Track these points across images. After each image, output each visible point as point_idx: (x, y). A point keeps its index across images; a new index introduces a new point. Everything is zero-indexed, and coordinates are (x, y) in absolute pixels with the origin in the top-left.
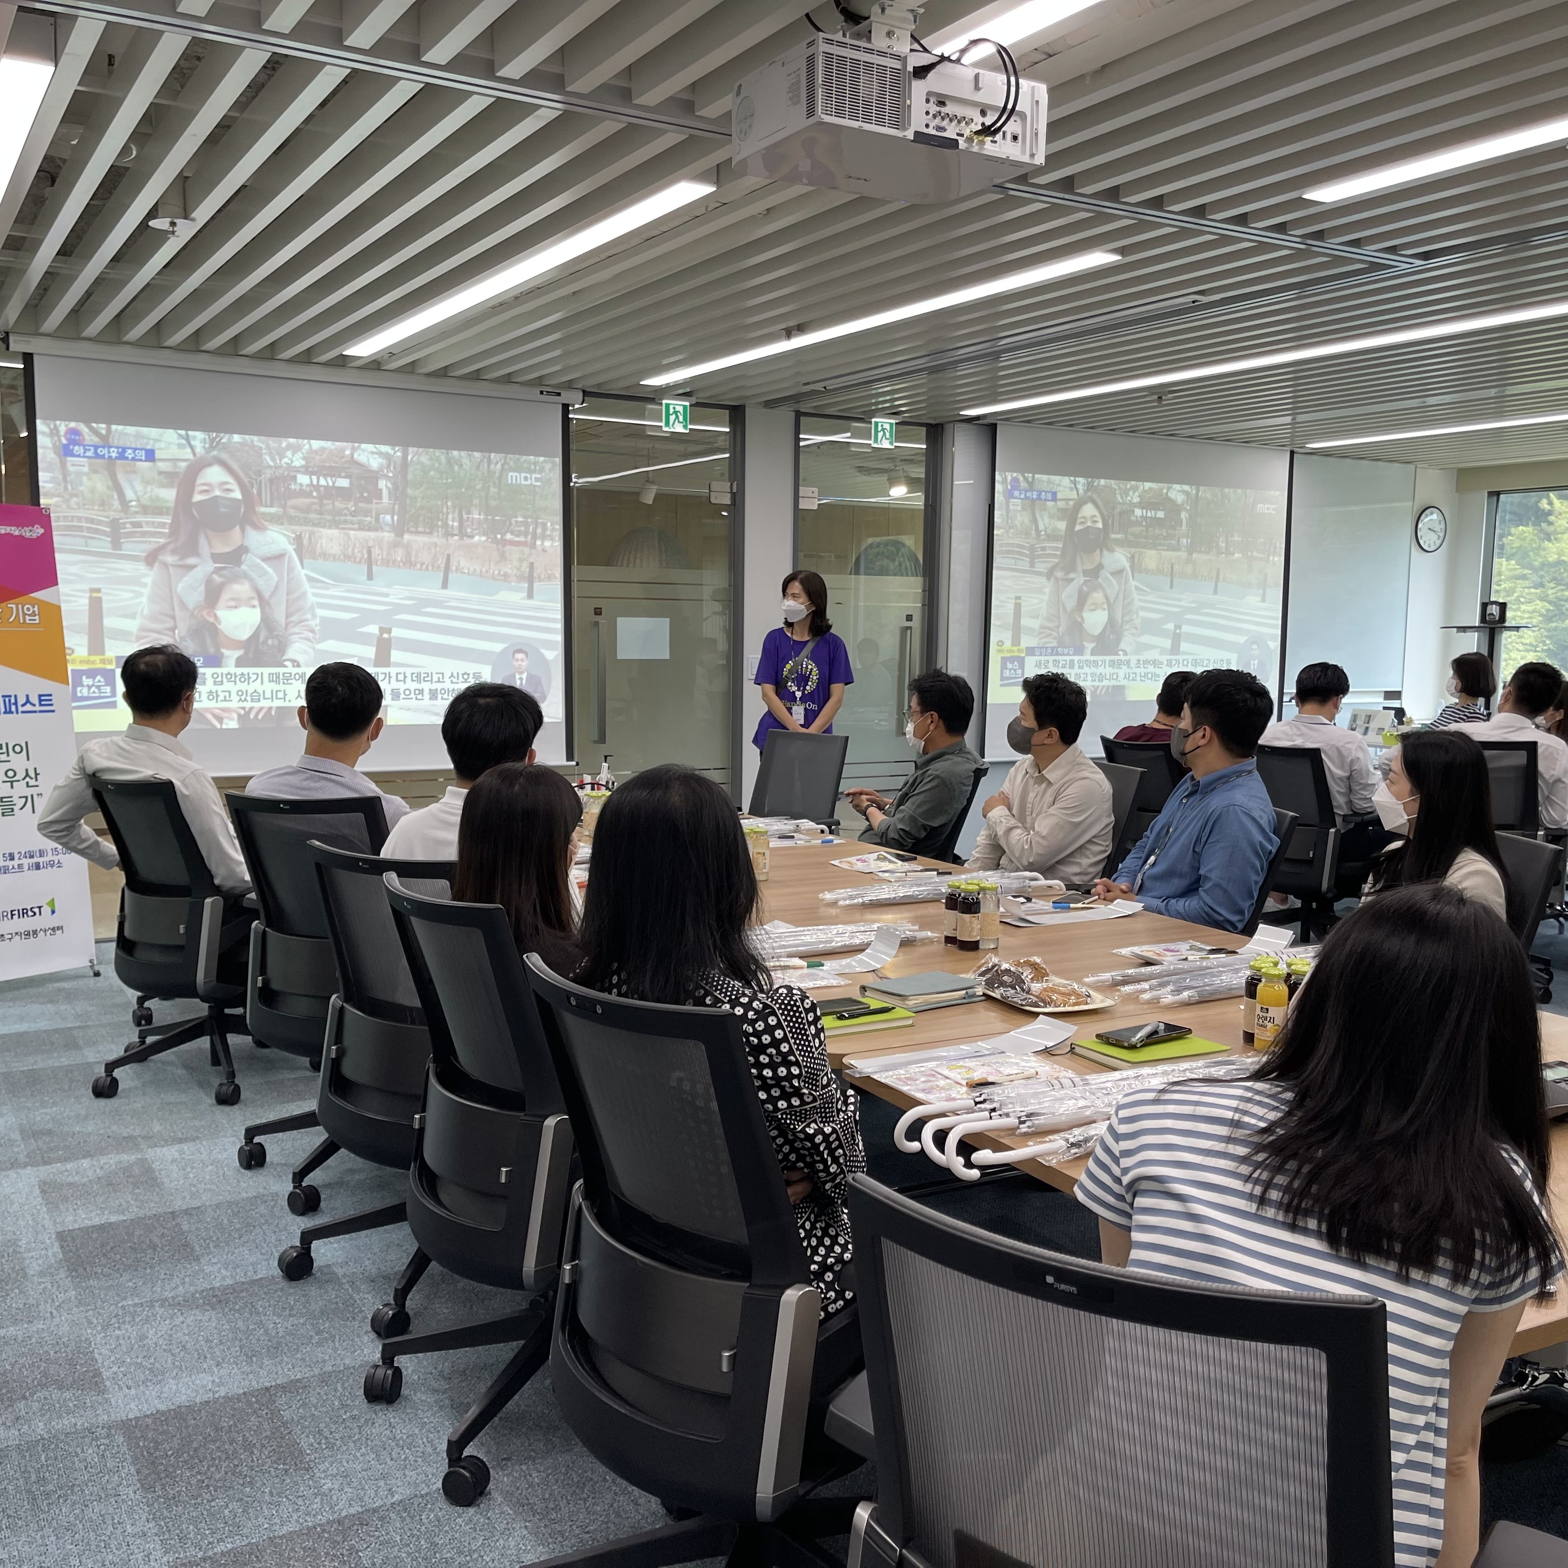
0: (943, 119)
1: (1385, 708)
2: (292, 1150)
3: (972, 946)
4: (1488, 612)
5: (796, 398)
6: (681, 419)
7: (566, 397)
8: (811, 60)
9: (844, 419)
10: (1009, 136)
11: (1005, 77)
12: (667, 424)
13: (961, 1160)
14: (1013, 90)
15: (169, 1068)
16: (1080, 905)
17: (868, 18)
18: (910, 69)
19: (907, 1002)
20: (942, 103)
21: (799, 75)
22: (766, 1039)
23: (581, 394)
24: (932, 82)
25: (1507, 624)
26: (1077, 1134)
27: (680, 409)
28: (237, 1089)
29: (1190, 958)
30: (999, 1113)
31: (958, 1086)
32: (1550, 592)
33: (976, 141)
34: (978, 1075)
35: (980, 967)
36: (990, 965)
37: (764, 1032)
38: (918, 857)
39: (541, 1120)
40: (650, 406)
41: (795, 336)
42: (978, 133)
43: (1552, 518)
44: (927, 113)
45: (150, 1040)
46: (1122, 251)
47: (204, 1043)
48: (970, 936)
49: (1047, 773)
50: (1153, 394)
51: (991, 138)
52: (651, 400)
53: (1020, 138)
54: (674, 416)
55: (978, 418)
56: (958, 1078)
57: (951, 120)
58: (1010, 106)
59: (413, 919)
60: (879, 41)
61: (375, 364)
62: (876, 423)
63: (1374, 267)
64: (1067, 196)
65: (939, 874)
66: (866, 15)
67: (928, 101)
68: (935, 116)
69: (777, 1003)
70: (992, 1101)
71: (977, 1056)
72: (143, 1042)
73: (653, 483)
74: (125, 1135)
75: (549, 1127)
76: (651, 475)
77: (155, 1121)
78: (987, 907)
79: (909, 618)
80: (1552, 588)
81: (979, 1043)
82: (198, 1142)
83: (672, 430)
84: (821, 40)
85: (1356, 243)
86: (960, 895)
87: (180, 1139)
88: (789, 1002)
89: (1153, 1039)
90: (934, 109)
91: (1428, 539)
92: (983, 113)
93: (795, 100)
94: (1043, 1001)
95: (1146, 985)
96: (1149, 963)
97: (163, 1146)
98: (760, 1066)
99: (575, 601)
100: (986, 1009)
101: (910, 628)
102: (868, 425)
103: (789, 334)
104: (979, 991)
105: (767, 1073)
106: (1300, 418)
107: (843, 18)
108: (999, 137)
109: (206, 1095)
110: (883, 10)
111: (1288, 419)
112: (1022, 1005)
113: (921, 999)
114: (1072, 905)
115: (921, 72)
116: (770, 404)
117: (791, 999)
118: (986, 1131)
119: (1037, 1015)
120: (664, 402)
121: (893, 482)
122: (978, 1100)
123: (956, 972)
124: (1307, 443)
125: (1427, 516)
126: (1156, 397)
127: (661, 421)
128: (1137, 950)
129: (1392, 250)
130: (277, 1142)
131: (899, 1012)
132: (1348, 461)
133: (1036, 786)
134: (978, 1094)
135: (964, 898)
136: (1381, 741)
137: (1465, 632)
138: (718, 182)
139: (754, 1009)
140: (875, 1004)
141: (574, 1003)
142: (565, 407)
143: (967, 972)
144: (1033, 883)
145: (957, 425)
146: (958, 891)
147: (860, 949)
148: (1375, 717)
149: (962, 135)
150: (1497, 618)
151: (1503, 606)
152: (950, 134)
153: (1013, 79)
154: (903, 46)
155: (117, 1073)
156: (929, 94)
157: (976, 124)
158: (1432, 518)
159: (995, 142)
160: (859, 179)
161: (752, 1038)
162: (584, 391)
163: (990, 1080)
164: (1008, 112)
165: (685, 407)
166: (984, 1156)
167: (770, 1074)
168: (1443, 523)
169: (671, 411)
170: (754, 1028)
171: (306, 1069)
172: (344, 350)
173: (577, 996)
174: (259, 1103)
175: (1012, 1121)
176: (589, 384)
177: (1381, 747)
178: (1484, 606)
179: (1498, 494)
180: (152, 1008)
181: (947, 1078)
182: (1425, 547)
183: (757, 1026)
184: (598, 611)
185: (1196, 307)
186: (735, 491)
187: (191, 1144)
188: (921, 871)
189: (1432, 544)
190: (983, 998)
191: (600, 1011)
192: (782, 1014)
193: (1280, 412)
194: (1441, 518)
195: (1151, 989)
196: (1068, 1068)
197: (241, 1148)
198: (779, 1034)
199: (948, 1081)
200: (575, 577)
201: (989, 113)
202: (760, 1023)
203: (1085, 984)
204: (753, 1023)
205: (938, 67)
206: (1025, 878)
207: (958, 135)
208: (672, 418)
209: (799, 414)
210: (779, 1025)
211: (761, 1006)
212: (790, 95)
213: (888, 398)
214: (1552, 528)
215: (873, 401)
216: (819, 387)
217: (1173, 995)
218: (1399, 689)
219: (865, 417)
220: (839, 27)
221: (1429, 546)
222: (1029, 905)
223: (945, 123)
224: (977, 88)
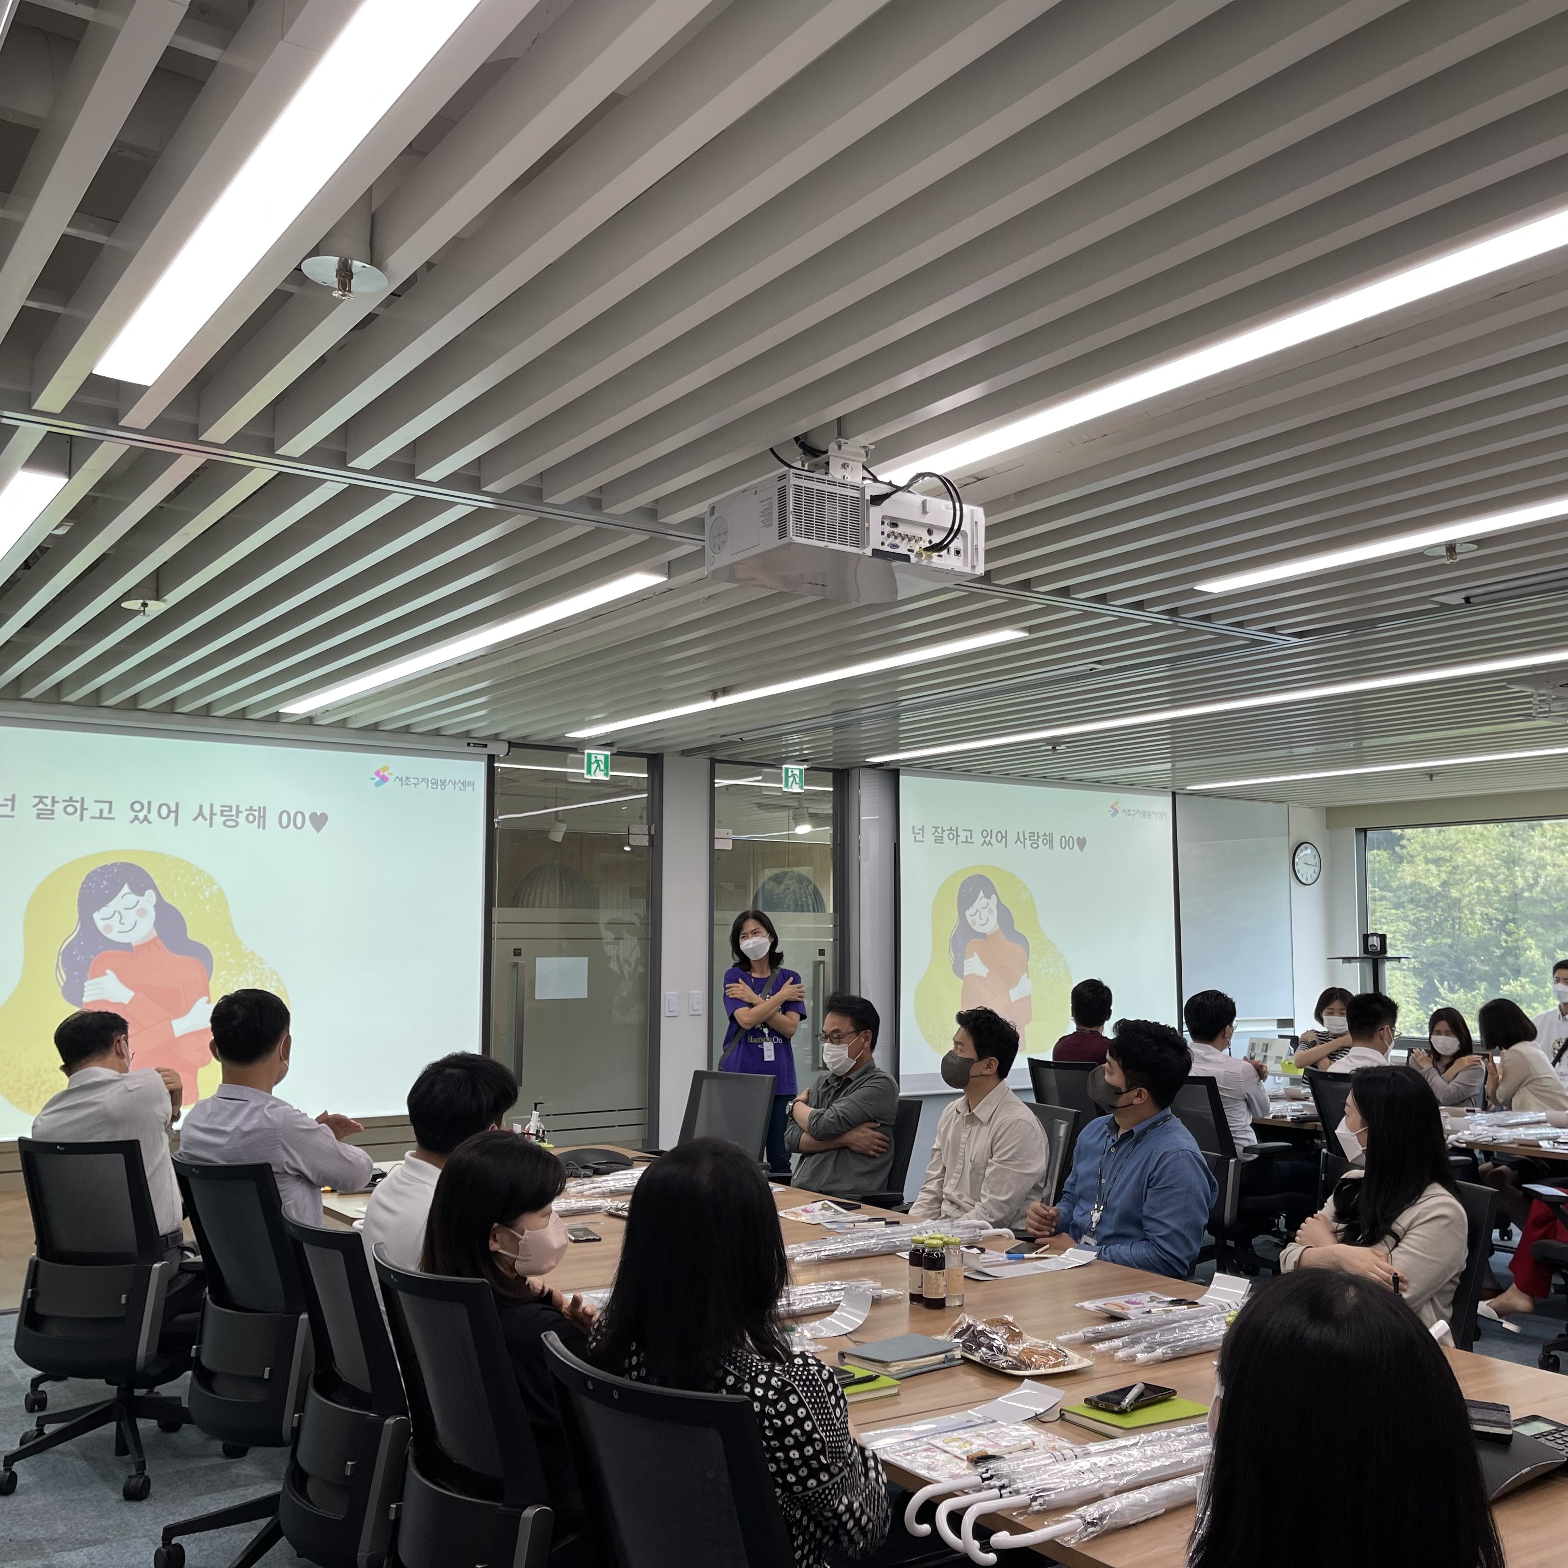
0: (896, 538)
1: (1280, 1037)
2: (211, 1551)
3: (938, 1304)
4: (1370, 943)
5: (712, 748)
6: (602, 767)
7: (494, 748)
8: (782, 492)
9: (755, 765)
10: (952, 551)
11: (951, 503)
12: (589, 772)
13: (977, 1544)
14: (958, 513)
15: (69, 1459)
16: (1033, 1255)
17: (826, 452)
18: (868, 497)
19: (889, 1369)
20: (895, 525)
21: (771, 503)
22: (790, 1419)
23: (507, 745)
24: (886, 508)
25: (1388, 955)
26: (1092, 1511)
27: (602, 758)
28: (147, 1482)
29: (1153, 1310)
30: (1009, 1489)
31: (957, 1460)
32: (1410, 913)
33: (924, 555)
34: (978, 1446)
35: (954, 1328)
36: (965, 1326)
37: (786, 1413)
38: (863, 1205)
39: (519, 1510)
40: (571, 755)
41: (719, 697)
42: (926, 549)
43: (1404, 842)
44: (883, 533)
45: (49, 1429)
46: (1030, 629)
47: (110, 1429)
48: (937, 1293)
49: (978, 1111)
50: (1048, 744)
51: (938, 554)
52: (574, 750)
53: (962, 552)
54: (595, 765)
55: (882, 764)
56: (958, 1452)
57: (903, 539)
58: (956, 527)
59: (400, 1293)
60: (836, 473)
61: (309, 721)
62: (787, 770)
63: (1255, 643)
64: (984, 586)
65: (887, 1223)
66: (824, 449)
67: (883, 523)
68: (889, 536)
69: (795, 1380)
70: (1000, 1477)
71: (971, 1425)
72: (40, 1432)
73: (562, 821)
74: (29, 1538)
75: (527, 1519)
76: (560, 814)
77: (58, 1522)
78: (952, 1262)
79: (822, 952)
80: (1411, 910)
81: (969, 1411)
82: (107, 1544)
83: (594, 778)
84: (792, 475)
85: (1240, 624)
86: (923, 1251)
87: (89, 1541)
88: (807, 1376)
89: (1141, 1403)
90: (888, 529)
91: (1306, 872)
92: (930, 532)
93: (767, 523)
94: (1023, 1362)
95: (1118, 1342)
96: (1115, 1318)
97: (70, 1550)
98: (786, 1449)
99: (495, 943)
100: (965, 1373)
101: (823, 962)
102: (780, 771)
103: (715, 695)
104: (958, 1354)
105: (794, 1454)
106: (1178, 765)
107: (801, 451)
108: (944, 553)
109: (112, 1489)
110: (840, 447)
111: (1168, 766)
112: (1003, 1368)
113: (903, 1365)
114: (1026, 1256)
115: (877, 500)
116: (685, 753)
117: (809, 1374)
118: (999, 1510)
119: (1021, 1378)
120: (586, 751)
121: (798, 821)
122: (985, 1476)
123: (931, 1334)
124: (1187, 786)
125: (1302, 851)
126: (1050, 747)
127: (583, 768)
128: (1100, 1303)
129: (1271, 630)
130: (194, 1542)
131: (884, 1381)
132: (1225, 800)
133: (968, 1126)
134: (984, 1470)
135: (929, 1254)
136: (1280, 1069)
137: (1350, 962)
138: (669, 575)
139: (773, 1388)
140: (859, 1373)
141: (591, 1388)
142: (491, 759)
143: (942, 1333)
144: (983, 1232)
145: (862, 771)
146: (921, 1246)
147: (829, 1310)
148: (1271, 1045)
149: (912, 551)
150: (1379, 950)
151: (1383, 938)
152: (903, 550)
153: (957, 505)
154: (855, 476)
155: (17, 1467)
156: (884, 517)
157: (924, 542)
158: (1306, 853)
159: (941, 556)
160: (817, 584)
161: (775, 1421)
162: (509, 743)
163: (990, 1453)
164: (954, 532)
165: (606, 756)
166: (1002, 1538)
167: (797, 1455)
168: (1317, 857)
169: (593, 760)
170: (776, 1410)
171: (218, 1455)
172: (282, 708)
173: (594, 1380)
174: (170, 1496)
175: (1023, 1498)
176: (512, 736)
177: (1280, 1075)
178: (1366, 937)
179: (1365, 831)
180: (47, 1391)
181: (946, 1452)
182: (1304, 881)
183: (778, 1407)
184: (517, 952)
185: (1092, 674)
186: (653, 833)
187: (100, 1547)
188: (869, 1220)
189: (1309, 878)
190: (962, 1361)
191: (616, 1397)
192: (802, 1391)
193: (1161, 760)
194: (1315, 853)
195: (1124, 1346)
196: (1062, 1436)
197: (158, 1551)
198: (801, 1412)
199: (947, 1455)
200: (495, 919)
201: (935, 532)
202: (782, 1403)
203: (1058, 1342)
204: (774, 1403)
205: (893, 496)
206: (975, 1227)
207: (909, 550)
208: (594, 766)
209: (713, 762)
210: (801, 1404)
211: (779, 1383)
212: (763, 518)
213: (798, 748)
214: (1405, 851)
215: (784, 750)
216: (736, 738)
217: (1148, 1352)
218: (1292, 1017)
219: (776, 763)
220: (798, 458)
221: (1307, 879)
222: (983, 1256)
223: (897, 541)
224: (924, 511)
